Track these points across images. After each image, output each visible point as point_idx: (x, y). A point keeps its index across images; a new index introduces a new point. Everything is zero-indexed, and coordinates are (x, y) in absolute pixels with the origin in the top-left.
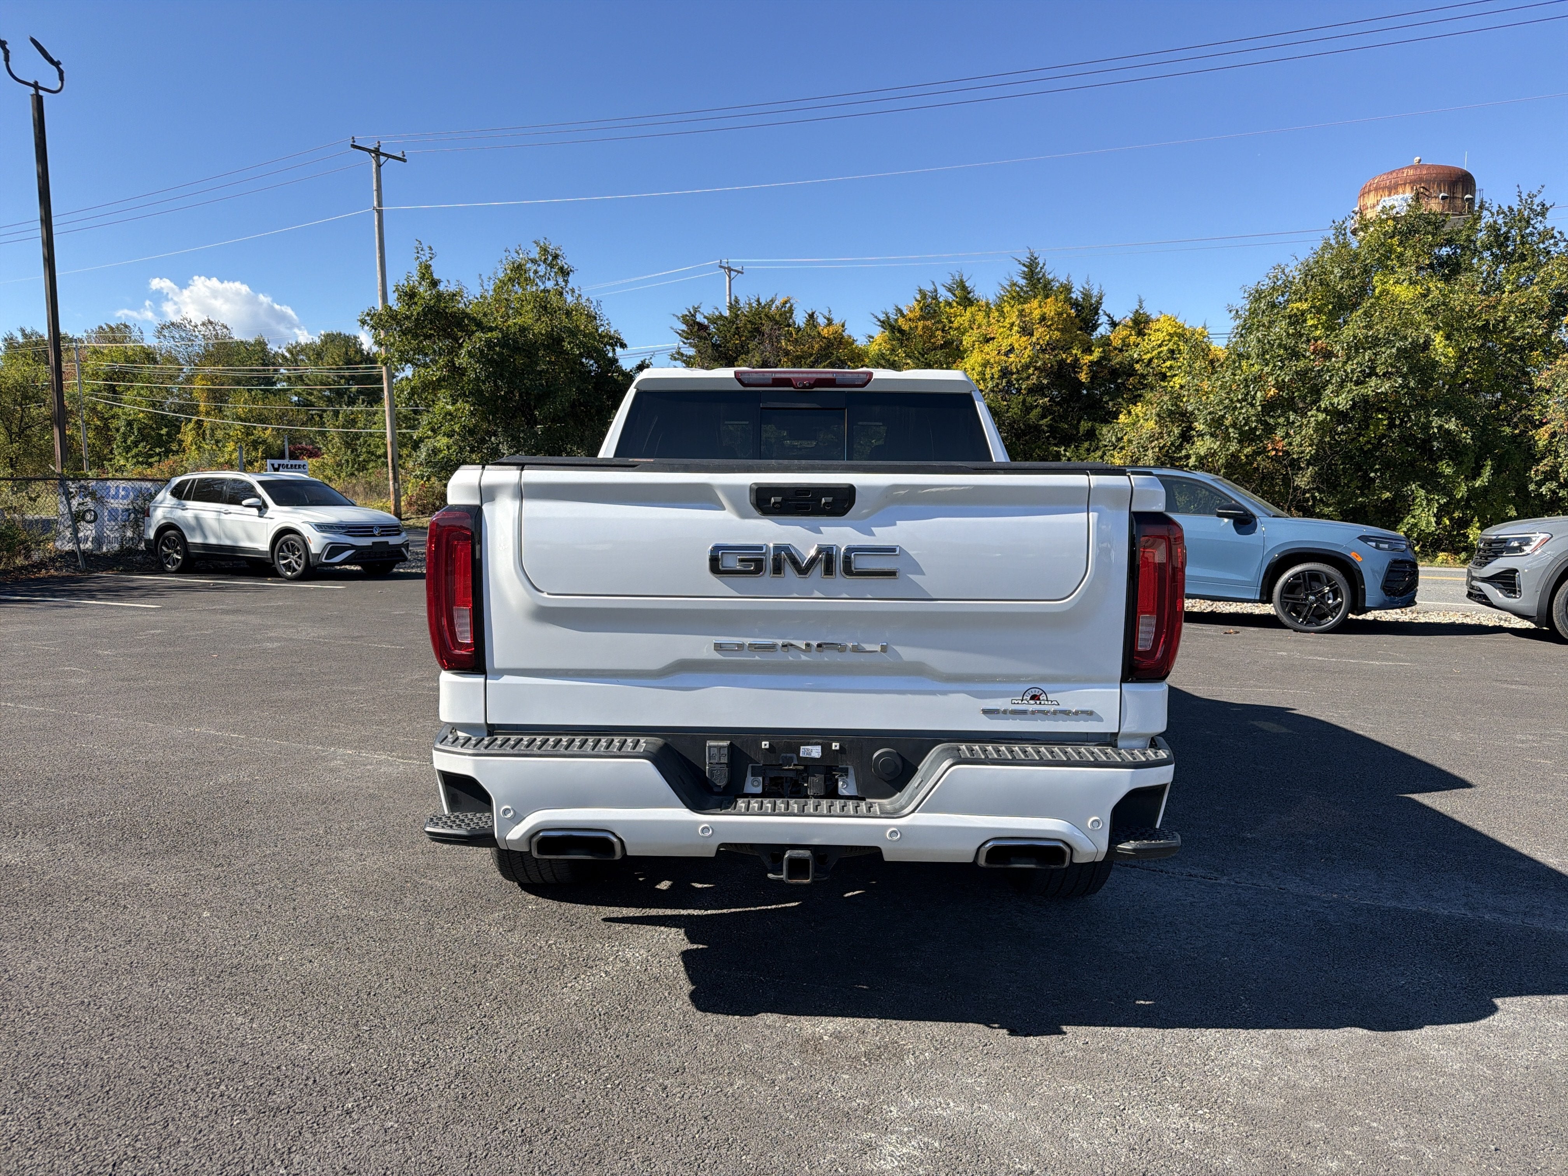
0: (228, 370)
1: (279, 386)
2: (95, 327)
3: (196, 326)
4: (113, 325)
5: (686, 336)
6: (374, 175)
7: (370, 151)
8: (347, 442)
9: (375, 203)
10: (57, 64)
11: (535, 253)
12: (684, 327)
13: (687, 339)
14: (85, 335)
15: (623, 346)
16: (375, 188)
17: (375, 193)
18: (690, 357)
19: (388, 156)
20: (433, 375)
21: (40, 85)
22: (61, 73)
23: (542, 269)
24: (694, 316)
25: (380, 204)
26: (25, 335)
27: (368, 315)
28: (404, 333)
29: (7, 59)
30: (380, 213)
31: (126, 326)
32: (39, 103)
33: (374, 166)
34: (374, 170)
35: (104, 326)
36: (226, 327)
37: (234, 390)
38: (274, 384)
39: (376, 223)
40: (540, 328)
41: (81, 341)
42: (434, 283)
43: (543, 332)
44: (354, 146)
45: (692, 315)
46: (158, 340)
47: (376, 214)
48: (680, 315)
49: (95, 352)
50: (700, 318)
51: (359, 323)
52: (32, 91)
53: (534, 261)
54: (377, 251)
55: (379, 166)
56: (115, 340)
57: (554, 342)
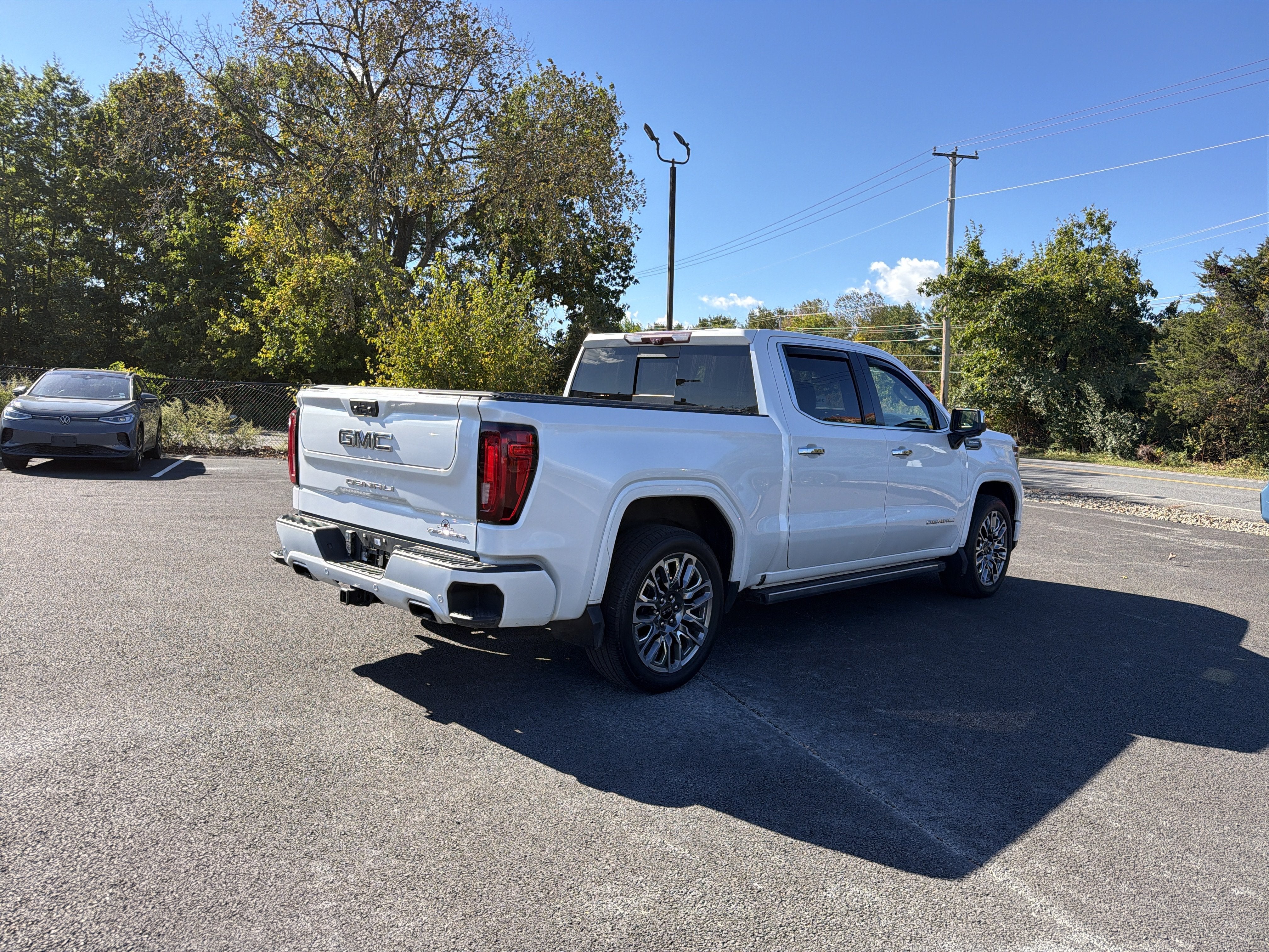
0: (879, 329)
1: (921, 339)
2: (800, 303)
3: (860, 298)
4: (811, 301)
5: (1204, 280)
6: (950, 174)
7: (948, 155)
8: (954, 381)
9: (949, 195)
10: (686, 145)
11: (1083, 219)
12: (1205, 272)
13: (1206, 282)
14: (794, 308)
15: (1155, 293)
16: (950, 183)
17: (950, 187)
18: (1212, 299)
19: (963, 157)
20: (982, 327)
21: (675, 161)
22: (689, 150)
23: (1089, 231)
24: (1215, 260)
25: (953, 195)
26: (761, 311)
27: (924, 284)
28: (955, 295)
29: (658, 149)
30: (952, 202)
31: (819, 301)
32: (673, 170)
33: (951, 166)
34: (950, 169)
35: (806, 302)
36: (880, 297)
37: (881, 343)
38: (917, 337)
39: (949, 211)
40: (1071, 281)
41: (791, 313)
42: (979, 254)
43: (1073, 286)
44: (935, 154)
45: (1213, 260)
46: (836, 309)
47: (949, 203)
48: (1202, 261)
49: (797, 320)
50: (1221, 262)
51: (917, 292)
52: (670, 165)
53: (1080, 226)
54: (948, 232)
55: (955, 165)
56: (811, 311)
57: (1080, 292)
